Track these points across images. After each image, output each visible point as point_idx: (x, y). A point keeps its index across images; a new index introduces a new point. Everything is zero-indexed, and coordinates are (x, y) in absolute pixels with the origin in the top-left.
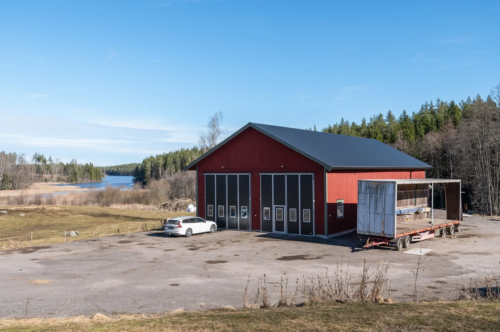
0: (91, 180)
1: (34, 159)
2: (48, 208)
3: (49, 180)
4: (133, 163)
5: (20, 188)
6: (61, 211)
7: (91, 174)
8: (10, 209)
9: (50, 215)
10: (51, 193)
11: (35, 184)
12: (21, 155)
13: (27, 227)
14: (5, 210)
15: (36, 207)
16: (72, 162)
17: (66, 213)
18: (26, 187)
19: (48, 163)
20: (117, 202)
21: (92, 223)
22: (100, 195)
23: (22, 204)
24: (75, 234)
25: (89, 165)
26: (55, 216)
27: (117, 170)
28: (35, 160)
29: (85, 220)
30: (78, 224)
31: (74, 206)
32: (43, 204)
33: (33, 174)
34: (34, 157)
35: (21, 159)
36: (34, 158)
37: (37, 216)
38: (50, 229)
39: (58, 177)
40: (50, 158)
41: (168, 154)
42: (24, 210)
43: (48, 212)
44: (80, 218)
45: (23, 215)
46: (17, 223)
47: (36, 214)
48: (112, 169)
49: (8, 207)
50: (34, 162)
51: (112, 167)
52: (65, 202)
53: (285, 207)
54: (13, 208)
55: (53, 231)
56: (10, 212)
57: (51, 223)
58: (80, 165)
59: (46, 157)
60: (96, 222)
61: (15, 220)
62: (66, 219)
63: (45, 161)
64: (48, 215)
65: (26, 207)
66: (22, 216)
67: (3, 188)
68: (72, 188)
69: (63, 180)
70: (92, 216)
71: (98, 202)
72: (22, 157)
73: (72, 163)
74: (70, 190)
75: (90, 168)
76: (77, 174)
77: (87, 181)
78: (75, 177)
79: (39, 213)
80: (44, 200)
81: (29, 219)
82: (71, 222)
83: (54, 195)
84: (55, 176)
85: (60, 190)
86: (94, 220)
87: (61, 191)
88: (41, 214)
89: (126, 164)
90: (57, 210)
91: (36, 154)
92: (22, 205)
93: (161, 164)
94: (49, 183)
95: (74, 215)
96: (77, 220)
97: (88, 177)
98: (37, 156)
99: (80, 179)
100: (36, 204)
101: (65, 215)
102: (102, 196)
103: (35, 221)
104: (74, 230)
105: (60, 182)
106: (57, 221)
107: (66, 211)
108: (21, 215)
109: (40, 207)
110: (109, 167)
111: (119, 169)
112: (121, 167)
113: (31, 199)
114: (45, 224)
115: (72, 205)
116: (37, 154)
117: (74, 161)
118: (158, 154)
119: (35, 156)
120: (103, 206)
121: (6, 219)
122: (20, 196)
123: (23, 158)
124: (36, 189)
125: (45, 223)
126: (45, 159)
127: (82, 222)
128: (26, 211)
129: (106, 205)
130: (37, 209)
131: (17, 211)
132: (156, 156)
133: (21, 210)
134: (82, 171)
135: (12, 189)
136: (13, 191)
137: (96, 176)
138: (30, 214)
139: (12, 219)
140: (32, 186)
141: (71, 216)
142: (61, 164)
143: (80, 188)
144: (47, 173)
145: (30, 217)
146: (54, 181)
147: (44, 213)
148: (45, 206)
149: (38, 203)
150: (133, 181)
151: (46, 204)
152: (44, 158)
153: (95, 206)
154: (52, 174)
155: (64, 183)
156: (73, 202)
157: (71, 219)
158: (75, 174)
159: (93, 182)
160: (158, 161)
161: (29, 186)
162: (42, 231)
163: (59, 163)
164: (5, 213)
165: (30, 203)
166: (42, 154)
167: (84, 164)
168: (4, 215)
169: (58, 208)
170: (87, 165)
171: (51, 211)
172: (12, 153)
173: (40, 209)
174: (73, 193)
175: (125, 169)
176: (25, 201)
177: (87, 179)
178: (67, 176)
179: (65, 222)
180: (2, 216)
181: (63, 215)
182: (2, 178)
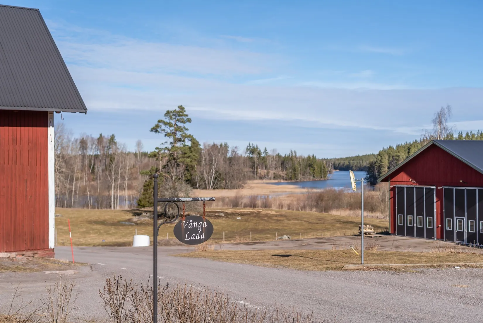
0: (314, 177)
1: (247, 152)
2: (263, 211)
3: (265, 177)
4: (369, 154)
5: (233, 188)
6: (276, 216)
7: (314, 170)
8: (227, 211)
9: (265, 220)
10: (267, 193)
11: (248, 181)
12: (234, 148)
13: (243, 231)
14: (222, 212)
15: (251, 210)
16: (291, 154)
17: (281, 218)
18: (240, 187)
19: (263, 155)
20: (339, 207)
21: (307, 230)
22: (320, 198)
23: (237, 206)
24: (287, 238)
25: (312, 158)
26: (270, 221)
27: (348, 163)
28: (249, 152)
29: (300, 226)
30: (292, 230)
31: (290, 211)
32: (258, 207)
33: (247, 170)
34: (247, 148)
35: (234, 153)
36: (247, 150)
37: (253, 220)
38: (266, 234)
39: (274, 173)
40: (266, 150)
41: (412, 143)
42: (239, 213)
43: (263, 217)
44: (295, 224)
45: (239, 218)
46: (235, 226)
47: (252, 218)
48: (342, 162)
49: (223, 209)
50: (247, 155)
51: (341, 159)
52: (281, 206)
53: (465, 219)
54: (229, 211)
55: (268, 236)
56: (227, 215)
57: (267, 228)
58: (301, 158)
59: (260, 149)
60: (310, 229)
61: (232, 223)
62: (281, 224)
63: (259, 154)
64: (262, 220)
65: (241, 210)
66: (239, 220)
67: (216, 187)
68: (290, 188)
69: (280, 177)
70: (307, 223)
71: (317, 206)
72: (235, 150)
73: (291, 156)
74: (288, 190)
75: (313, 162)
76: (296, 170)
77: (309, 179)
78: (295, 174)
79: (255, 217)
80: (259, 202)
81: (245, 223)
82: (286, 228)
83: (270, 197)
84: (272, 172)
85: (276, 190)
86: (310, 227)
87: (278, 192)
88: (256, 218)
89: (361, 155)
90: (272, 214)
91: (249, 145)
92: (238, 208)
93: (401, 157)
94: (265, 181)
95: (289, 220)
96: (291, 226)
97: (310, 173)
98: (251, 148)
99: (300, 177)
100: (251, 207)
101: (280, 220)
102: (322, 200)
103: (251, 225)
104: (287, 235)
105: (277, 179)
106: (272, 226)
107: (281, 215)
108: (238, 218)
109: (255, 210)
110: (338, 160)
111: (352, 162)
112: (354, 159)
113: (245, 201)
114: (260, 229)
115: (289, 209)
116: (251, 145)
117: (293, 153)
118: (398, 144)
119: (249, 148)
120: (321, 212)
121: (224, 222)
122: (235, 197)
123: (236, 152)
124: (251, 188)
125: (260, 227)
126: (260, 151)
127: (297, 228)
128: (242, 215)
129: (325, 210)
130: (252, 213)
131: (233, 214)
132: (396, 146)
133: (237, 213)
134: (303, 165)
135: (225, 189)
136: (226, 190)
137: (320, 172)
138: (246, 217)
139: (230, 222)
140: (246, 185)
141: (286, 221)
142: (279, 156)
143: (300, 188)
144: (262, 169)
145: (246, 221)
146: (270, 179)
147: (260, 217)
148: (260, 209)
149: (253, 205)
150: (366, 180)
151: (262, 207)
152: (258, 149)
153: (313, 212)
154: (268, 170)
155: (282, 181)
156: (290, 206)
157: (286, 225)
158: (294, 170)
159: (317, 180)
160: (398, 154)
161: (243, 185)
162: (258, 235)
163: (276, 155)
164: (222, 216)
165: (246, 206)
166: (257, 145)
167: (306, 156)
168: (222, 218)
169: (273, 213)
170: (309, 157)
171: (266, 215)
172: (223, 144)
173: (255, 213)
174: (291, 194)
175: (358, 162)
176: (240, 203)
177: (309, 176)
178: (285, 172)
179: (280, 227)
180: (221, 219)
181: (278, 221)
182: (215, 175)
